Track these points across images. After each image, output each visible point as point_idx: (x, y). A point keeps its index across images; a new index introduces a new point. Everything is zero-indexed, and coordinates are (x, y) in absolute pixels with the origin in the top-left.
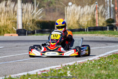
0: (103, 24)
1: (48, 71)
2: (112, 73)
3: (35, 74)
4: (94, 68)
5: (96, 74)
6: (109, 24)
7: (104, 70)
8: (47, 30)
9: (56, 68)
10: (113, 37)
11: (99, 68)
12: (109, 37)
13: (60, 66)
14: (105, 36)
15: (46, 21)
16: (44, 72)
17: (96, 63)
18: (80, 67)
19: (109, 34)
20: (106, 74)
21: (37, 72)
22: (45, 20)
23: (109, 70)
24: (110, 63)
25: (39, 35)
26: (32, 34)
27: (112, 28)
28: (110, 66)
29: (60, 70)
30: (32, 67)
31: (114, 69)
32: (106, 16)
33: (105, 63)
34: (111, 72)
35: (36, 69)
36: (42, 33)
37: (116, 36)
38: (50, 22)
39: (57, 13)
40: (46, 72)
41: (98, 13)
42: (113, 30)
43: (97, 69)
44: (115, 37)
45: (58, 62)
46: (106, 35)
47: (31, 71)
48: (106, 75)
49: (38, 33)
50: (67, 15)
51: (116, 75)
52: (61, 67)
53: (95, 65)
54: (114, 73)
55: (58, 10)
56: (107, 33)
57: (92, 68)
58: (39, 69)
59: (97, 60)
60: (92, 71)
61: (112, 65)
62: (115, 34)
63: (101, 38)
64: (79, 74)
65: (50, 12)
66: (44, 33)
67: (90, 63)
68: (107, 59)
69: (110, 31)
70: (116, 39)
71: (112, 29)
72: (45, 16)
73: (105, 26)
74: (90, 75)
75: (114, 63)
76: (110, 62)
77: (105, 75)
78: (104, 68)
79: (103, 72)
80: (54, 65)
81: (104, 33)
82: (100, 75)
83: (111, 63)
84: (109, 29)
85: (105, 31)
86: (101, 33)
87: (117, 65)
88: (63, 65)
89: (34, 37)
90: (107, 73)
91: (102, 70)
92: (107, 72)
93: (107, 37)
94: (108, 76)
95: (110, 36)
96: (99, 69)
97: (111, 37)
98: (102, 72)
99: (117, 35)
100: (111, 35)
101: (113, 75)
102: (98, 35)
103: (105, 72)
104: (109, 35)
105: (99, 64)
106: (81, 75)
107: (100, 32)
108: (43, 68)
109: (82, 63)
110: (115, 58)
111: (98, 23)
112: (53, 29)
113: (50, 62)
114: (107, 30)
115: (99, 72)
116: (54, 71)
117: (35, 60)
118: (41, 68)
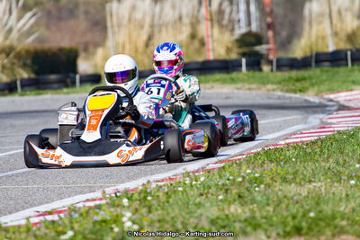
0: (228, 50)
1: (60, 212)
2: (264, 214)
3: (23, 222)
4: (204, 197)
5: (214, 217)
6: (245, 50)
7: (237, 203)
8: (53, 77)
9: (85, 201)
10: (260, 92)
11: (221, 197)
12: (248, 92)
13: (98, 194)
14: (236, 91)
15: (50, 49)
16: (49, 218)
17: (211, 183)
18: (163, 198)
19: (249, 83)
20: (243, 217)
21: (28, 219)
22: (46, 46)
23: (253, 201)
24: (256, 178)
25: (28, 93)
26: (7, 92)
27: (255, 62)
28: (257, 189)
29: (99, 207)
30: (12, 202)
31: (268, 199)
32: (236, 26)
33: (240, 179)
34: (260, 211)
35: (24, 208)
36: (39, 89)
37: (269, 86)
38: (61, 50)
39: (81, 23)
40: (55, 217)
41: (209, 17)
42: (260, 70)
43: (217, 200)
44: (268, 90)
45: (92, 182)
46: (239, 85)
47: (10, 213)
48: (246, 220)
49: (26, 88)
50: (112, 27)
51: (275, 219)
52: (101, 199)
53: (210, 188)
54: (269, 211)
55: (86, 13)
56: (242, 81)
57: (198, 200)
58: (35, 205)
59: (213, 169)
60: (199, 208)
61: (262, 186)
62: (268, 83)
63: (224, 96)
64: (159, 221)
65: (60, 19)
66: (45, 89)
67: (194, 183)
68: (244, 168)
69: (251, 74)
70: (269, 98)
71: (256, 67)
72: (46, 33)
73: (234, 56)
74: (196, 221)
75: (268, 180)
76: (257, 175)
77: (240, 221)
78: (237, 197)
79: (236, 209)
80: (81, 193)
81: (233, 81)
82: (226, 222)
83: (258, 181)
84: (247, 65)
85: (234, 75)
86: (224, 82)
87: (277, 184)
88: (110, 190)
89: (13, 101)
90: (248, 214)
91: (230, 204)
92: (246, 210)
93: (241, 91)
94: (250, 224)
95: (250, 89)
96: (221, 200)
97: (254, 92)
98: (232, 209)
99: (273, 83)
100: (253, 86)
101: (266, 218)
102: (212, 87)
103: (240, 211)
104: (247, 86)
105: (220, 183)
106: (167, 222)
107: (218, 76)
108: (47, 203)
109: (168, 183)
110: (271, 161)
111: (214, 50)
112: (72, 75)
113: (66, 182)
114: (241, 71)
115: (223, 210)
116: (81, 215)
117: (20, 178)
118: (41, 204)
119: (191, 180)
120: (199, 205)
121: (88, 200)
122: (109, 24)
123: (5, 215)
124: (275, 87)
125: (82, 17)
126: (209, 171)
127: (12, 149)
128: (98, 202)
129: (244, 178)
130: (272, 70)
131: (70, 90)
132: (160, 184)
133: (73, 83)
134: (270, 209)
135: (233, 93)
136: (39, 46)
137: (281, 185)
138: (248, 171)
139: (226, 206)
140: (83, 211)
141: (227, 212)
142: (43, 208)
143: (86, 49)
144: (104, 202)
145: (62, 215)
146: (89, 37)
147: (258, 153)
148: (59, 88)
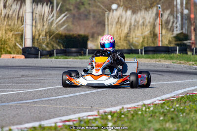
0: (170, 42)
2: (185, 129)
3: (53, 125)
4: (153, 117)
5: (157, 128)
6: (179, 42)
7: (170, 122)
8: (74, 49)
10: (186, 65)
11: (161, 118)
12: (179, 64)
13: (95, 113)
14: (173, 64)
15: (73, 35)
16: (68, 123)
17: (156, 111)
18: (130, 117)
19: (180, 60)
20: (173, 129)
21: (56, 123)
22: (71, 33)
23: (179, 122)
24: (181, 110)
25: (60, 57)
26: (48, 56)
27: (184, 49)
28: (181, 115)
29: (95, 119)
30: (48, 114)
31: (187, 121)
32: (175, 30)
33: (173, 110)
34: (182, 127)
35: (54, 117)
36: (66, 55)
37: (191, 63)
38: (79, 35)
39: (91, 22)
40: (71, 123)
41: (161, 24)
42: (187, 53)
43: (159, 120)
44: (190, 65)
46: (175, 61)
47: (46, 119)
49: (59, 55)
50: (108, 25)
52: (96, 115)
53: (156, 113)
54: (187, 128)
55: (94, 17)
56: (177, 58)
57: (149, 119)
58: (60, 116)
59: (159, 104)
61: (184, 114)
62: (190, 61)
63: (166, 66)
65: (80, 19)
66: (69, 56)
67: (147, 110)
68: (175, 103)
69: (181, 55)
70: (190, 69)
71: (184, 52)
72: (71, 26)
73: (172, 45)
74: (147, 130)
75: (187, 111)
76: (182, 108)
78: (170, 119)
79: (169, 125)
80: (86, 112)
81: (171, 58)
83: (183, 111)
84: (179, 51)
85: (172, 55)
86: (166, 58)
87: (192, 113)
88: (101, 111)
89: (51, 61)
90: (176, 128)
91: (166, 122)
92: (175, 126)
93: (175, 64)
95: (180, 63)
96: (162, 120)
97: (182, 65)
98: (167, 125)
99: (193, 61)
100: (182, 62)
102: (160, 61)
103: (171, 126)
104: (178, 61)
105: (161, 111)
106: (132, 130)
107: (163, 55)
108: (67, 115)
109: (134, 109)
110: (190, 101)
111: (162, 41)
112: (84, 49)
113: (78, 105)
114: (176, 53)
115: (162, 125)
116: (85, 123)
117: (53, 102)
118: (63, 116)
119: (146, 108)
120: (150, 122)
121: (89, 116)
122: (106, 23)
123: (44, 120)
124: (194, 63)
125: (92, 18)
126: (156, 104)
127: (49, 86)
128: (95, 117)
129: (175, 109)
130: (193, 54)
131: (83, 57)
132: (129, 109)
133: (85, 54)
134: (188, 126)
135: (171, 64)
136: (67, 33)
137: (194, 114)
138: (177, 106)
139: (164, 123)
140: (86, 121)
141: (164, 126)
142: (64, 118)
143: (93, 36)
144: (98, 117)
145: (75, 122)
146: (94, 30)
147: (183, 97)
148: (77, 56)
